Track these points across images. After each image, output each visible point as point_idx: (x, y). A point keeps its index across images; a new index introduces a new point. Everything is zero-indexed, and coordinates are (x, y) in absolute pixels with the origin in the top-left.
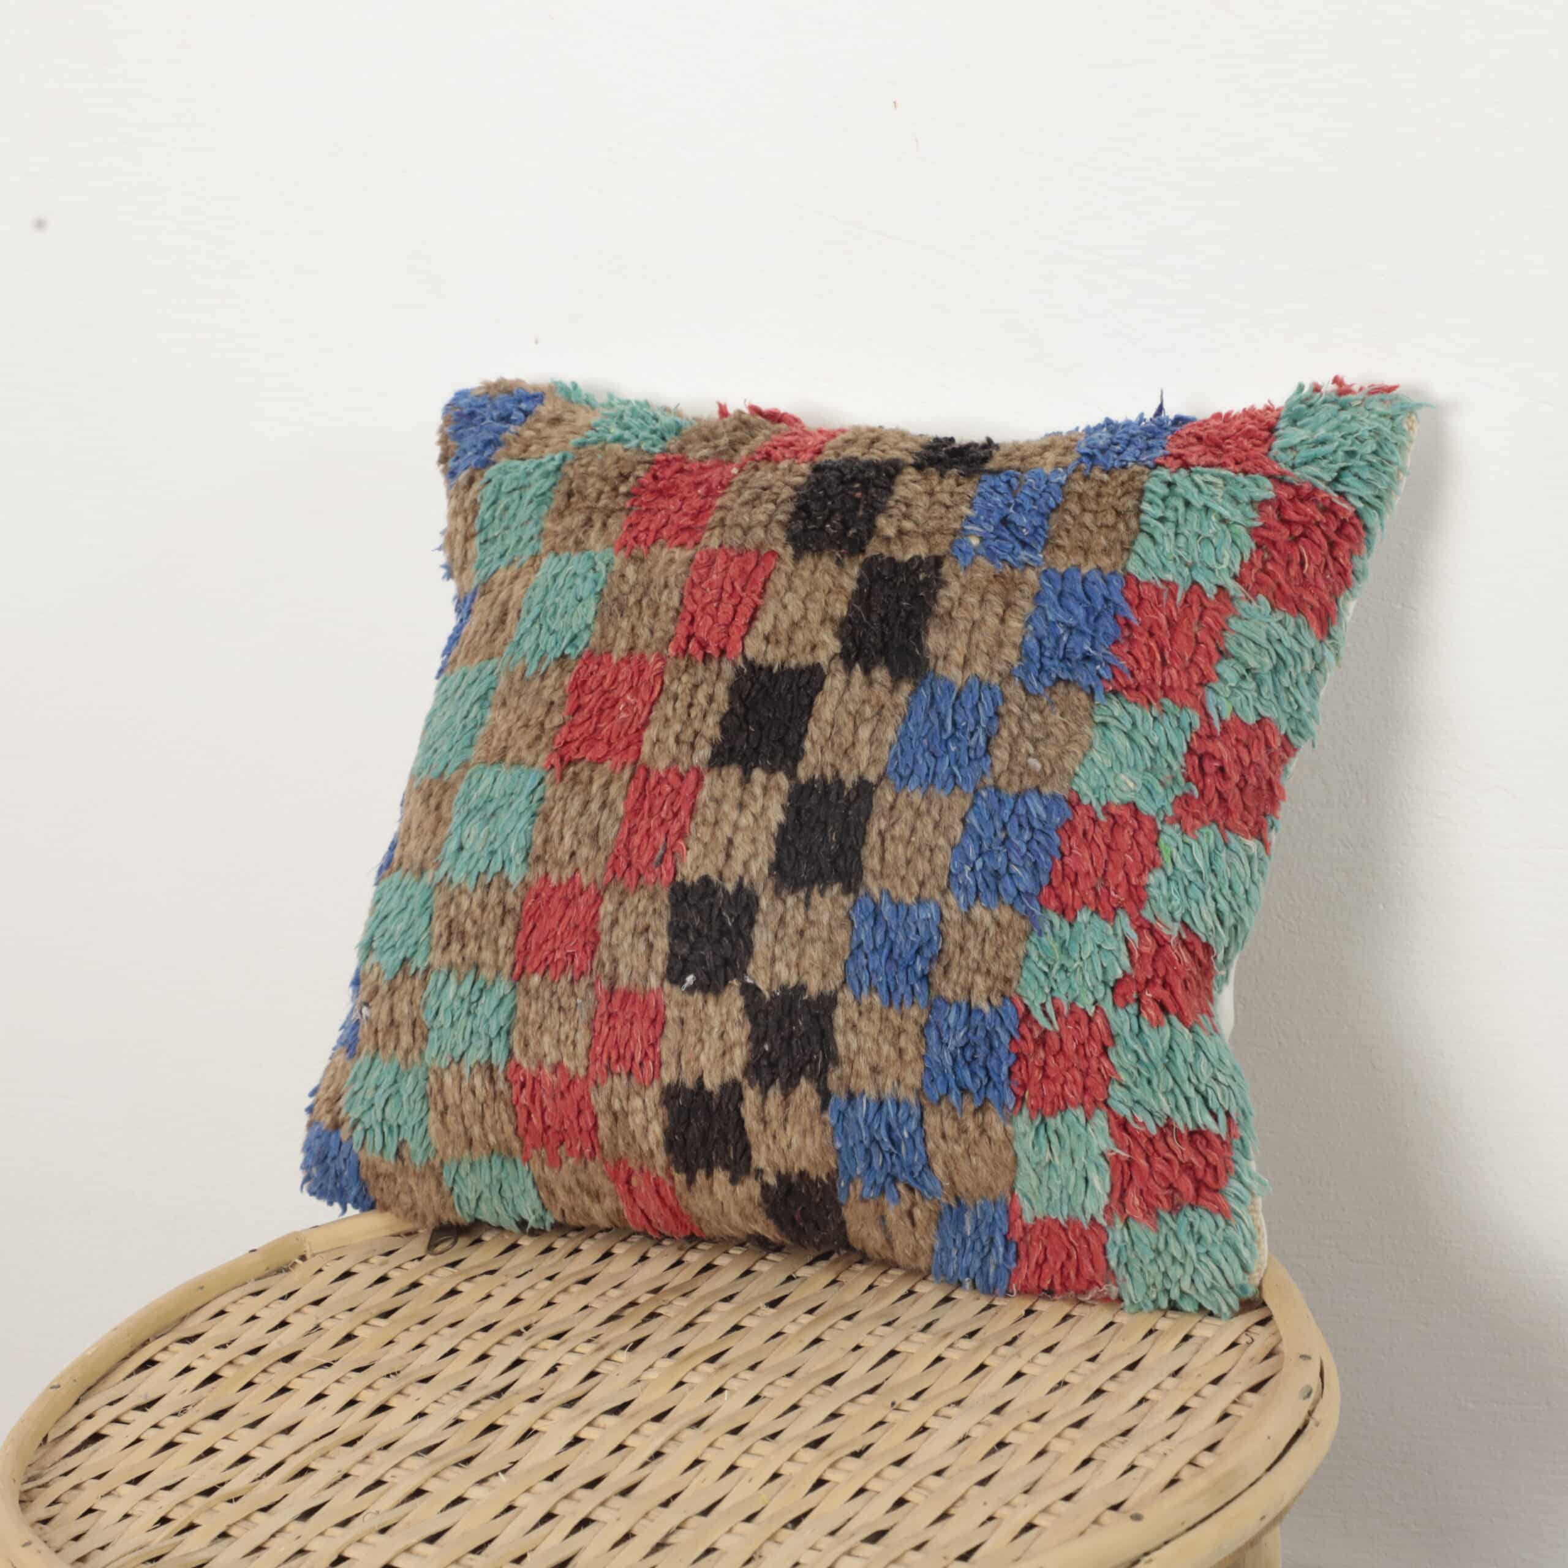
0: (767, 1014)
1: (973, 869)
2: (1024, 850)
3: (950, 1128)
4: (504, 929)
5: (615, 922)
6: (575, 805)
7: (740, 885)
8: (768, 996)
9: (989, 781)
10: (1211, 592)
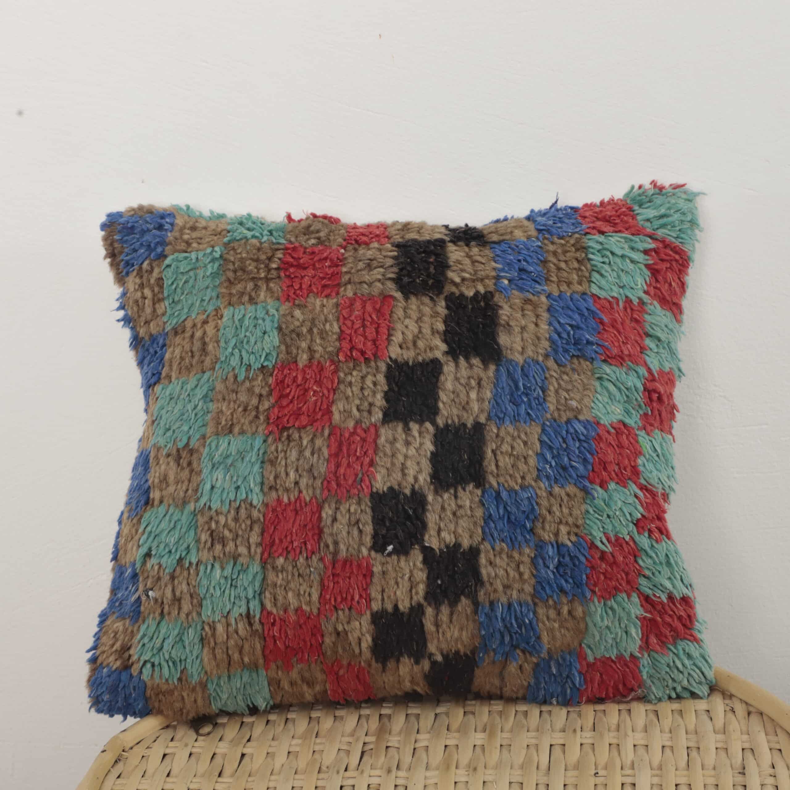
0: (438, 563)
1: (551, 466)
2: (577, 452)
3: (552, 613)
4: (253, 532)
5: (335, 520)
6: (293, 455)
7: (413, 491)
8: (438, 551)
9: (549, 416)
10: (635, 301)
